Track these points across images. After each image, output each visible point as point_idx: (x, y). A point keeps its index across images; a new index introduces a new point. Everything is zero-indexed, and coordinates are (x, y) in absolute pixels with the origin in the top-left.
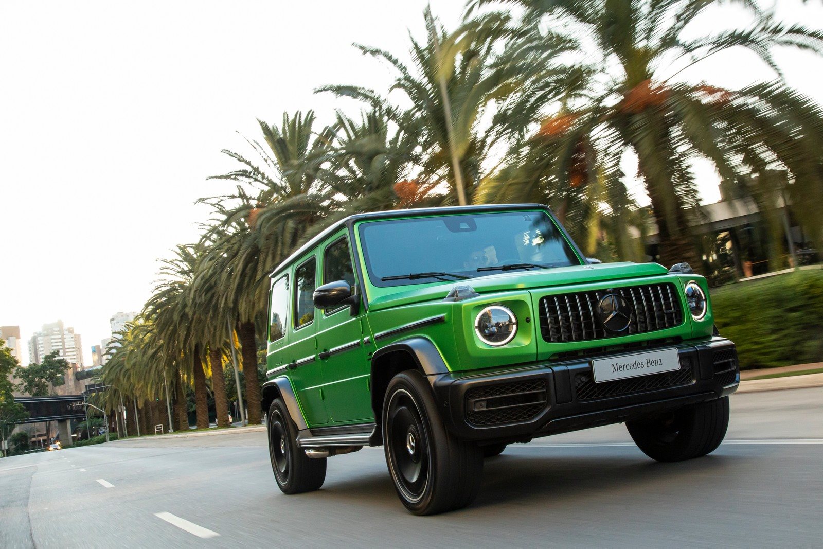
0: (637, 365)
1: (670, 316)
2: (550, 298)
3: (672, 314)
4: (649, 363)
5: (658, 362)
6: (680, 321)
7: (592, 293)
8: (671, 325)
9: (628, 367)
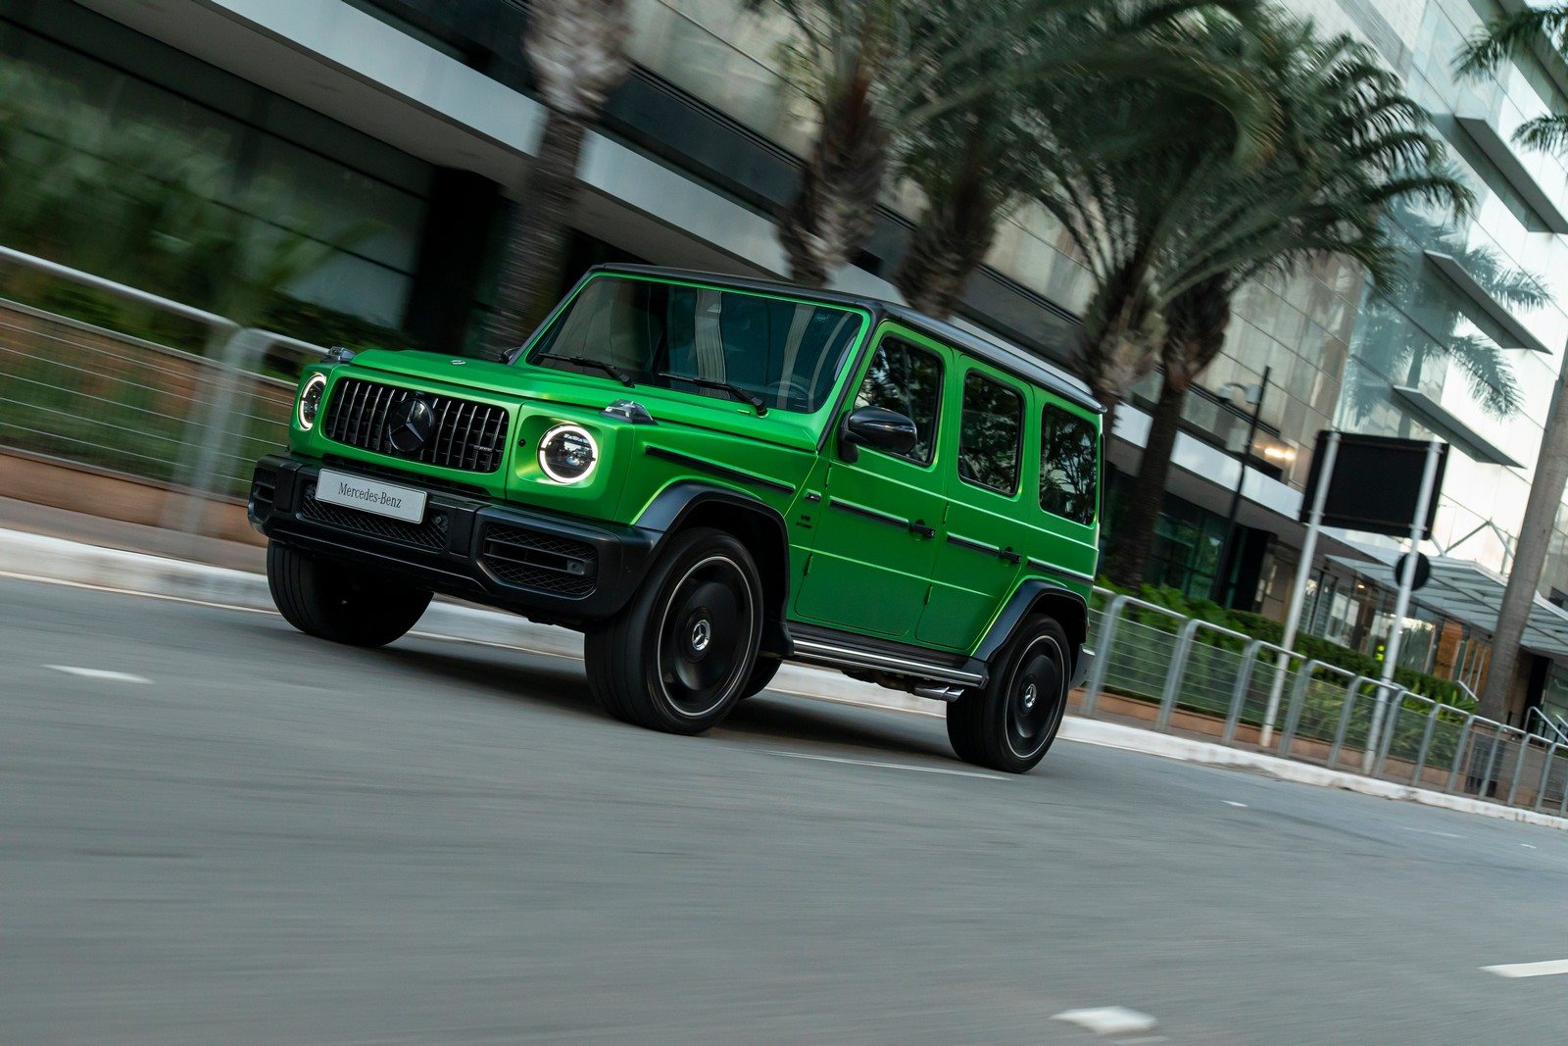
0: (369, 496)
1: (482, 455)
2: (353, 382)
3: (489, 453)
4: (385, 499)
5: (396, 502)
6: (493, 469)
7: (400, 391)
8: (480, 468)
9: (358, 494)
